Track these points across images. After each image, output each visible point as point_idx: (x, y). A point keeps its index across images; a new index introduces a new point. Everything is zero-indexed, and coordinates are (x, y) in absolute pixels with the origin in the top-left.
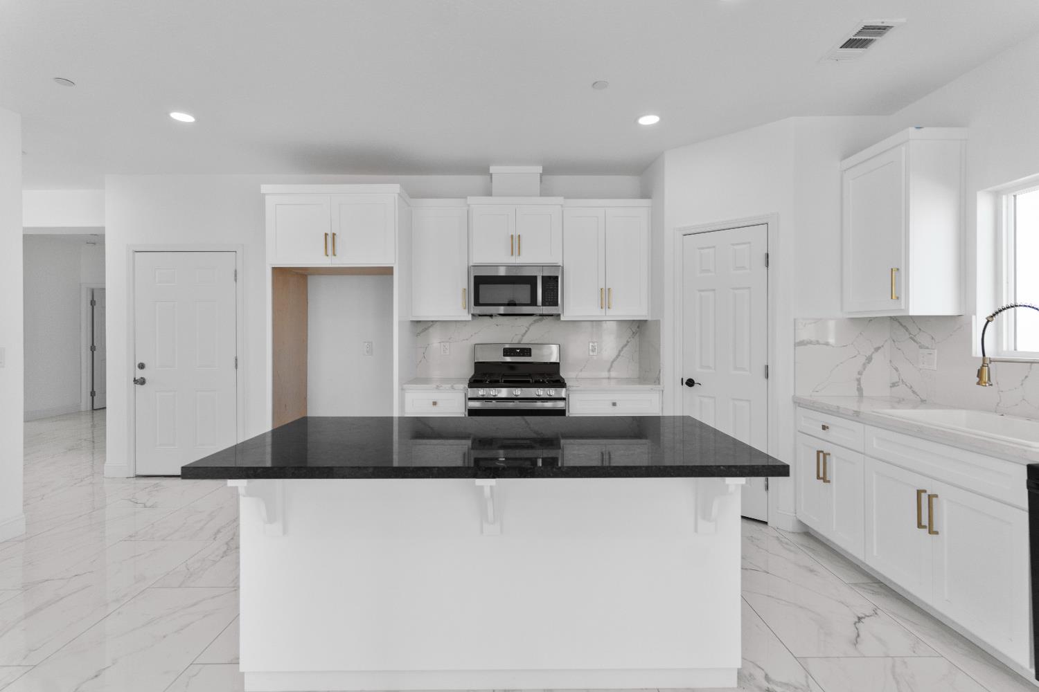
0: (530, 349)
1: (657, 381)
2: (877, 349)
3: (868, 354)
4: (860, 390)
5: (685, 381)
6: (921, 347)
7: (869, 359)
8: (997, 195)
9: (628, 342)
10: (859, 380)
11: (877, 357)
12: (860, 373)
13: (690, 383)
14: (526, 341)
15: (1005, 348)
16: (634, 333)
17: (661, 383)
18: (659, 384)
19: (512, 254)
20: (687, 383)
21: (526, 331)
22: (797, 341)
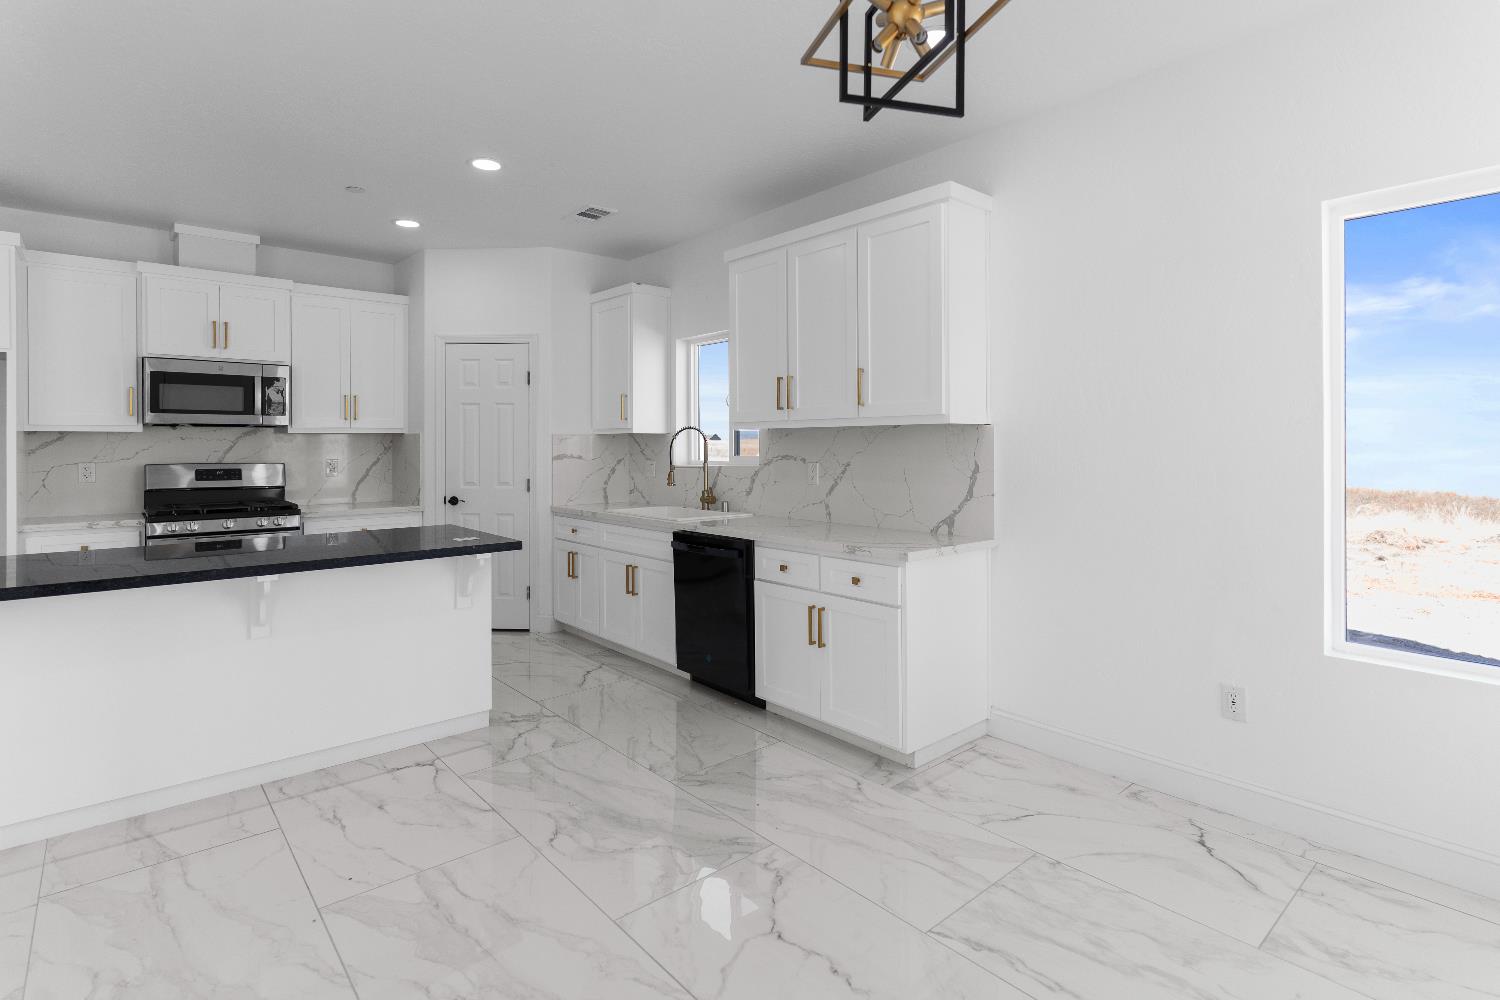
0: (240, 471)
1: (417, 502)
2: (619, 462)
3: (612, 465)
4: (606, 497)
5: (448, 499)
6: (647, 459)
7: (613, 470)
8: (688, 344)
9: (378, 459)
10: (605, 489)
11: (619, 468)
12: (606, 483)
13: (454, 501)
14: (231, 460)
15: (693, 458)
16: (385, 448)
17: (421, 503)
18: (418, 504)
19: (215, 347)
20: (449, 502)
21: (231, 447)
22: (555, 454)
